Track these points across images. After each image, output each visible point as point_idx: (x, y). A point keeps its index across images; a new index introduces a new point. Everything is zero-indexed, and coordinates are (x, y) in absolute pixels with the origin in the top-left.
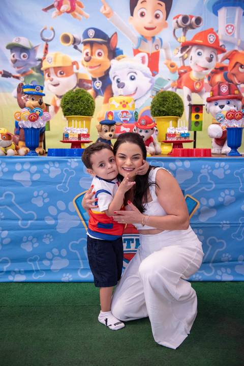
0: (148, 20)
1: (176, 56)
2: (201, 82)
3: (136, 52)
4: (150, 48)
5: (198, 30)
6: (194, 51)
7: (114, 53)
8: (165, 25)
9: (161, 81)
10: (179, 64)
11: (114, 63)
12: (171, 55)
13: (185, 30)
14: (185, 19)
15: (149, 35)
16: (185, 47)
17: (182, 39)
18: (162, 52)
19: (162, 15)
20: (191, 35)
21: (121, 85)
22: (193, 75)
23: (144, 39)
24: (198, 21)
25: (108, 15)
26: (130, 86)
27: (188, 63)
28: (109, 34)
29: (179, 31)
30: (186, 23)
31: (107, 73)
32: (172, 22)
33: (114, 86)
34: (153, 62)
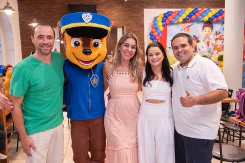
0: (207, 33)
1: (214, 42)
2: (220, 48)
3: (204, 41)
4: (207, 40)
5: (220, 35)
6: (218, 41)
7: (198, 41)
8: (211, 34)
9: (210, 48)
10: (215, 44)
11: (198, 44)
12: (213, 41)
13: (216, 35)
14: (216, 32)
15: (207, 37)
16: (216, 39)
17: (216, 38)
18: (210, 41)
19: (211, 31)
20: (218, 36)
21: (200, 50)
22: (218, 47)
23: (206, 37)
24: (220, 33)
25: (197, 31)
26: (202, 50)
27: (217, 44)
28: (197, 36)
29: (215, 35)
30: (217, 33)
31: (196, 47)
32: (213, 33)
33: (198, 50)
34: (208, 44)
